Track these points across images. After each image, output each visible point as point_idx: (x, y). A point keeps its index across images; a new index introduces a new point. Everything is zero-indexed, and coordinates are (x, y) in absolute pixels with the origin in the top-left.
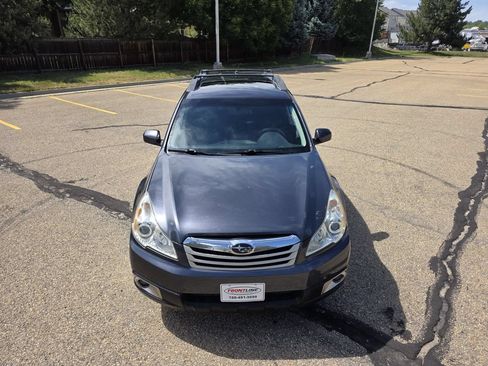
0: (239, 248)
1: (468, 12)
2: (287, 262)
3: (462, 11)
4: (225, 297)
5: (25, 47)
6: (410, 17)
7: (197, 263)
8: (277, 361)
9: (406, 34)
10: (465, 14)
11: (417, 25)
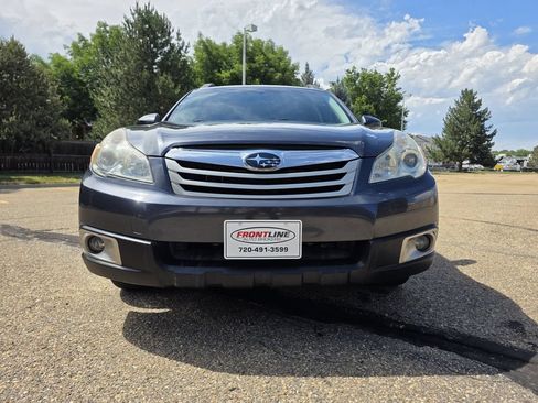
0: (258, 159)
1: (494, 134)
2: (338, 188)
3: (488, 133)
4: (232, 251)
5: (40, 146)
6: (437, 140)
7: (187, 188)
8: (329, 379)
9: (434, 155)
10: (491, 136)
11: (444, 147)
